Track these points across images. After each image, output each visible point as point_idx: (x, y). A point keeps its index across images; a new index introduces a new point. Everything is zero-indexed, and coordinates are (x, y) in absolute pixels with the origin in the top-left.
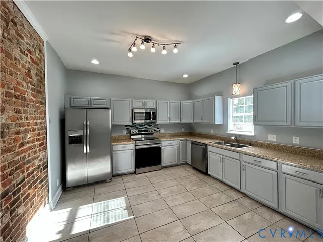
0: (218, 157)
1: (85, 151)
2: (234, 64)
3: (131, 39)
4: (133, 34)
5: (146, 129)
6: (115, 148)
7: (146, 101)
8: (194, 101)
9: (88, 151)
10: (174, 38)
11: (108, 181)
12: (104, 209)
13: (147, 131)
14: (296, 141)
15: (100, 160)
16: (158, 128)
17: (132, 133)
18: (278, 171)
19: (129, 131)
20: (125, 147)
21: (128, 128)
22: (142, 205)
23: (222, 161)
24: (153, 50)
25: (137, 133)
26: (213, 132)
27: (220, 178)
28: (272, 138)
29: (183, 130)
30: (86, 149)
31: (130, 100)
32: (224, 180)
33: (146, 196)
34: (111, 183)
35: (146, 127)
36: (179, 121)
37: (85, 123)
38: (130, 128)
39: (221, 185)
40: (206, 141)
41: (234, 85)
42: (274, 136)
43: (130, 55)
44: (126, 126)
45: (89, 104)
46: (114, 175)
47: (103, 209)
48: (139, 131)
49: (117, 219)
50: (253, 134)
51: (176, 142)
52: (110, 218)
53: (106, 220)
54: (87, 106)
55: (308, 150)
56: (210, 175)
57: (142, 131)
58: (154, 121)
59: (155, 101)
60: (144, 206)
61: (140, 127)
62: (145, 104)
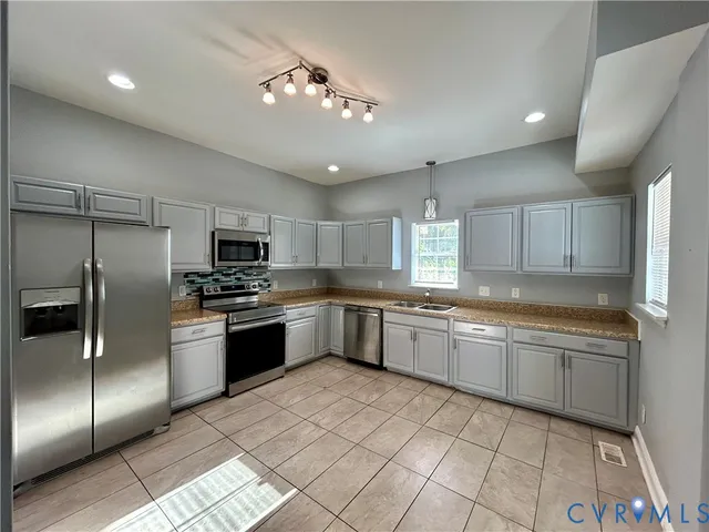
0: (406, 332)
1: (87, 354)
2: (428, 164)
3: (280, 61)
4: (294, 53)
5: (240, 283)
6: (176, 335)
7: (246, 213)
8: (345, 224)
9: (99, 352)
10: (370, 91)
11: (157, 430)
12: (200, 503)
13: (242, 287)
14: (516, 294)
15: (136, 374)
16: (266, 280)
17: (206, 293)
18: (509, 340)
19: (194, 287)
20: (202, 331)
21: (192, 282)
22: (296, 458)
23: (414, 337)
24: (327, 103)
25: (220, 292)
26: (380, 285)
27: (409, 369)
28: (484, 292)
29: (314, 284)
30: (92, 347)
31: (207, 208)
32: (419, 373)
33: (293, 438)
34: (172, 434)
35: (239, 279)
36: (314, 264)
37: (88, 266)
38: (199, 280)
39: (413, 382)
40: (381, 304)
41: (428, 201)
42: (487, 289)
43: (269, 98)
44: (186, 275)
45: (79, 207)
46: (175, 411)
47: (194, 506)
48: (223, 288)
49: (257, 512)
50: (455, 286)
51: (312, 309)
52: (235, 517)
53: (227, 525)
54: (74, 211)
55: (530, 305)
56: (385, 369)
57: (229, 288)
58: (263, 263)
59: (266, 216)
60: (304, 461)
61: (224, 279)
62: (243, 220)
